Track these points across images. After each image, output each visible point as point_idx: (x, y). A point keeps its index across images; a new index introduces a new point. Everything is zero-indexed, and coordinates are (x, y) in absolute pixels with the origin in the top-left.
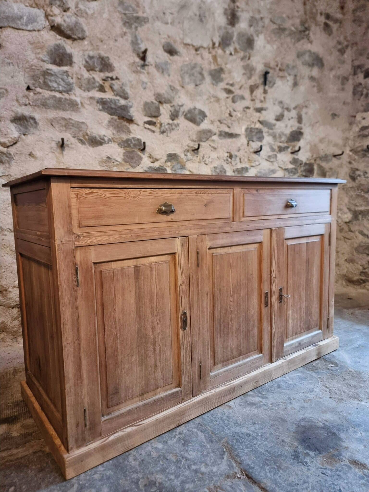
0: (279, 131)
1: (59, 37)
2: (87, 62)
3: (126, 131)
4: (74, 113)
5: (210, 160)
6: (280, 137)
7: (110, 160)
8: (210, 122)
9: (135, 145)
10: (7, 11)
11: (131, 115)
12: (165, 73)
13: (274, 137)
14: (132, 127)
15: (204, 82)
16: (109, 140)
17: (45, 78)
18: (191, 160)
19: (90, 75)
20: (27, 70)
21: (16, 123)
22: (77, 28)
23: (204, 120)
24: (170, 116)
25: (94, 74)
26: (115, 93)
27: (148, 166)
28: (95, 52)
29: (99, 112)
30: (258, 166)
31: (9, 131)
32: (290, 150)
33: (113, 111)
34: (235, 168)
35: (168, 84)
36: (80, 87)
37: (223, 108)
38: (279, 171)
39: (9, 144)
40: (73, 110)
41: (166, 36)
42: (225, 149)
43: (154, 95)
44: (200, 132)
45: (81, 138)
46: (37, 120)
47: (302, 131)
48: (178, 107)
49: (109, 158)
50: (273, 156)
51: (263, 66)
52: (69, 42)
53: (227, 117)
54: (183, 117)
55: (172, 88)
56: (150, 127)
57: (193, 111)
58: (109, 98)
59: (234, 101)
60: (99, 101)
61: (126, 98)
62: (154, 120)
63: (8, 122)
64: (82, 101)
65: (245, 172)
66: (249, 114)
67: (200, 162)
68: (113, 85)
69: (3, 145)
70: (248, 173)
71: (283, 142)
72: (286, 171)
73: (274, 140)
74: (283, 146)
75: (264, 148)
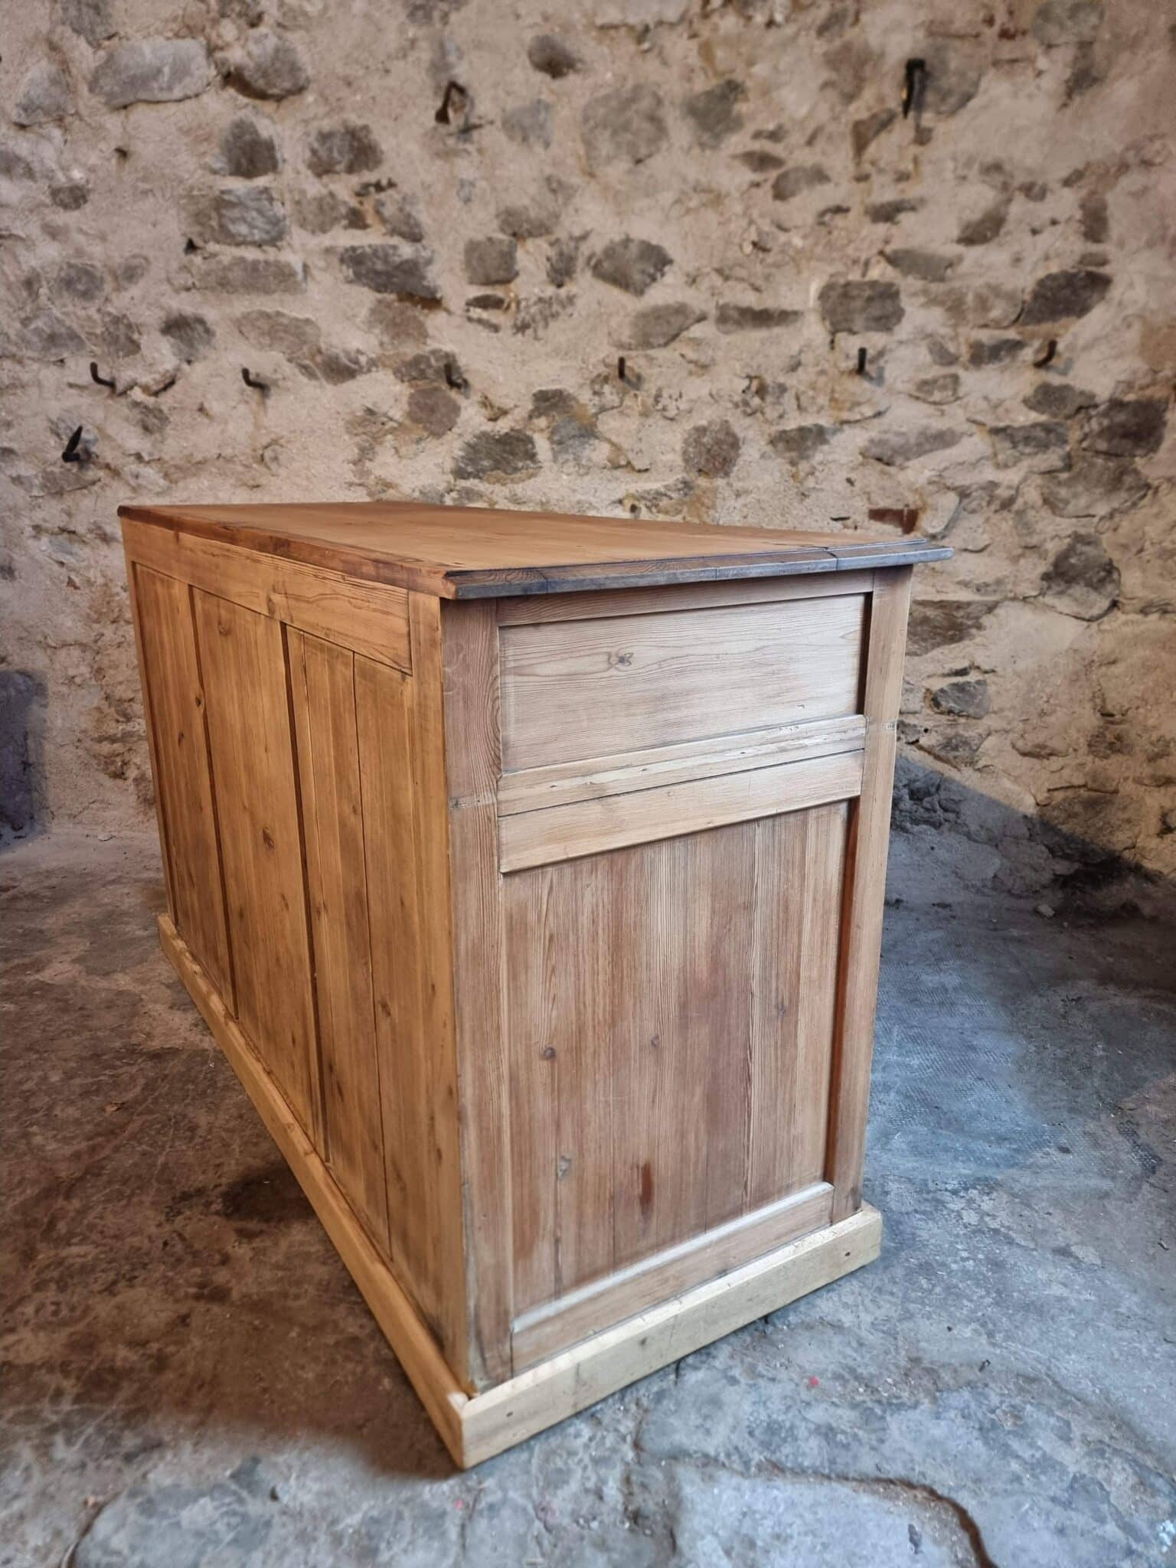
0: (977, 283)
1: (243, 100)
2: (314, 152)
3: (416, 333)
4: (288, 297)
5: (683, 405)
6: (983, 304)
7: (372, 419)
8: (685, 279)
9: (437, 372)
10: (131, 63)
11: (432, 285)
12: (532, 139)
13: (955, 308)
14: (434, 320)
15: (664, 145)
16: (373, 363)
17: (221, 216)
18: (613, 408)
19: (326, 186)
20: (183, 202)
21: (172, 336)
22: (278, 65)
23: (663, 275)
24: (548, 275)
25: (333, 182)
26: (389, 226)
27: (477, 432)
28: (336, 117)
29: (346, 287)
30: (876, 421)
31: (156, 355)
32: (1028, 354)
33: (382, 280)
34: (774, 429)
35: (542, 171)
36: (303, 224)
37: (736, 225)
38: (971, 435)
39: (155, 388)
40: (285, 291)
41: (539, 20)
42: (738, 366)
43: (497, 216)
44: (643, 316)
45: (307, 362)
46: (209, 324)
47: (1105, 270)
48: (572, 244)
49: (370, 412)
50: (941, 382)
51: (920, 34)
52: (269, 107)
53: (748, 256)
54: (589, 274)
55: (555, 186)
56: (484, 315)
57: (620, 250)
58: (370, 246)
59: (780, 193)
60: (346, 256)
61: (415, 237)
62: (498, 292)
63: (157, 335)
64: (309, 263)
65: (814, 444)
66: (843, 233)
67: (645, 414)
68: (383, 204)
69: (146, 389)
70: (825, 448)
71: (997, 325)
72: (1002, 435)
73: (953, 321)
74: (993, 342)
75: (904, 352)
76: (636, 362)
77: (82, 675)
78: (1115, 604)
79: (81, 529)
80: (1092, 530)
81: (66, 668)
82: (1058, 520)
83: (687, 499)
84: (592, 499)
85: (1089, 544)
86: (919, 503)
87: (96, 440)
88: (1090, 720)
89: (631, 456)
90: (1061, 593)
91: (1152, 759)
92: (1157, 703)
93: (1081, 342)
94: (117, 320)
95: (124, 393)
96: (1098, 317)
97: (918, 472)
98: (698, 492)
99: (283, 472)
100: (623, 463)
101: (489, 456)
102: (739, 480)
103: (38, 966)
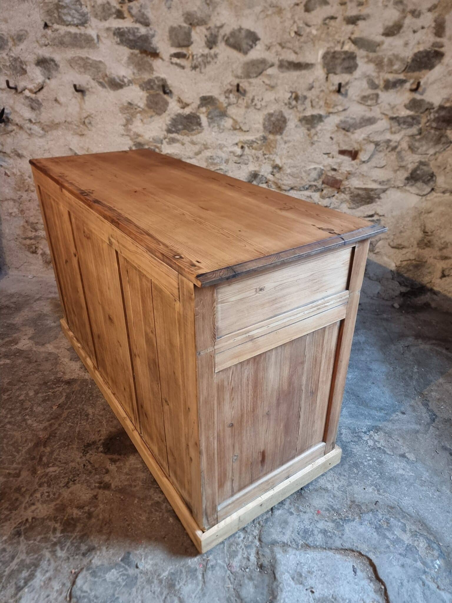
0: (390, 53)
3: (148, 69)
4: (91, 50)
5: (263, 103)
6: (391, 63)
7: (131, 107)
8: (265, 47)
9: (158, 87)
11: (155, 46)
13: (379, 64)
14: (157, 63)
16: (130, 82)
17: (59, 12)
18: (234, 104)
20: (41, 5)
21: (41, 67)
23: (256, 45)
24: (206, 43)
26: (135, 19)
27: (176, 114)
29: (117, 47)
30: (344, 112)
31: (34, 75)
33: (132, 43)
34: (302, 115)
36: (96, 16)
37: (288, 24)
38: (382, 119)
39: (35, 91)
40: (90, 47)
42: (287, 87)
43: (183, 15)
44: (247, 64)
45: (101, 80)
46: (56, 62)
48: (216, 30)
49: (130, 104)
50: (371, 97)
53: (293, 38)
54: (223, 44)
56: (178, 61)
57: (237, 33)
58: (126, 28)
59: (307, 9)
60: (116, 32)
61: (146, 24)
62: (184, 51)
63: (33, 66)
64: (100, 34)
65: (318, 122)
66: (334, 29)
67: (247, 107)
68: (132, 8)
69: (31, 91)
70: (322, 124)
71: (396, 72)
72: (394, 120)
73: (377, 70)
74: (394, 80)
75: (357, 83)
76: (244, 84)
77: (15, 212)
78: (433, 189)
79: (8, 151)
80: (427, 160)
81: (8, 210)
82: (414, 155)
83: (264, 144)
84: (225, 143)
85: (425, 165)
86: (359, 148)
87: (10, 113)
88: (419, 234)
89: (241, 125)
90: (412, 185)
91: (441, 249)
92: (445, 228)
93: (430, 81)
94: (15, 59)
95: (21, 92)
96: (438, 71)
97: (359, 135)
98: (269, 141)
99: (94, 129)
100: (238, 127)
101: (181, 124)
102: (287, 136)
103: (16, 341)
